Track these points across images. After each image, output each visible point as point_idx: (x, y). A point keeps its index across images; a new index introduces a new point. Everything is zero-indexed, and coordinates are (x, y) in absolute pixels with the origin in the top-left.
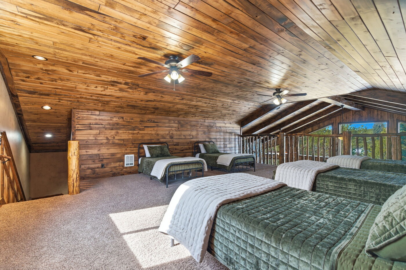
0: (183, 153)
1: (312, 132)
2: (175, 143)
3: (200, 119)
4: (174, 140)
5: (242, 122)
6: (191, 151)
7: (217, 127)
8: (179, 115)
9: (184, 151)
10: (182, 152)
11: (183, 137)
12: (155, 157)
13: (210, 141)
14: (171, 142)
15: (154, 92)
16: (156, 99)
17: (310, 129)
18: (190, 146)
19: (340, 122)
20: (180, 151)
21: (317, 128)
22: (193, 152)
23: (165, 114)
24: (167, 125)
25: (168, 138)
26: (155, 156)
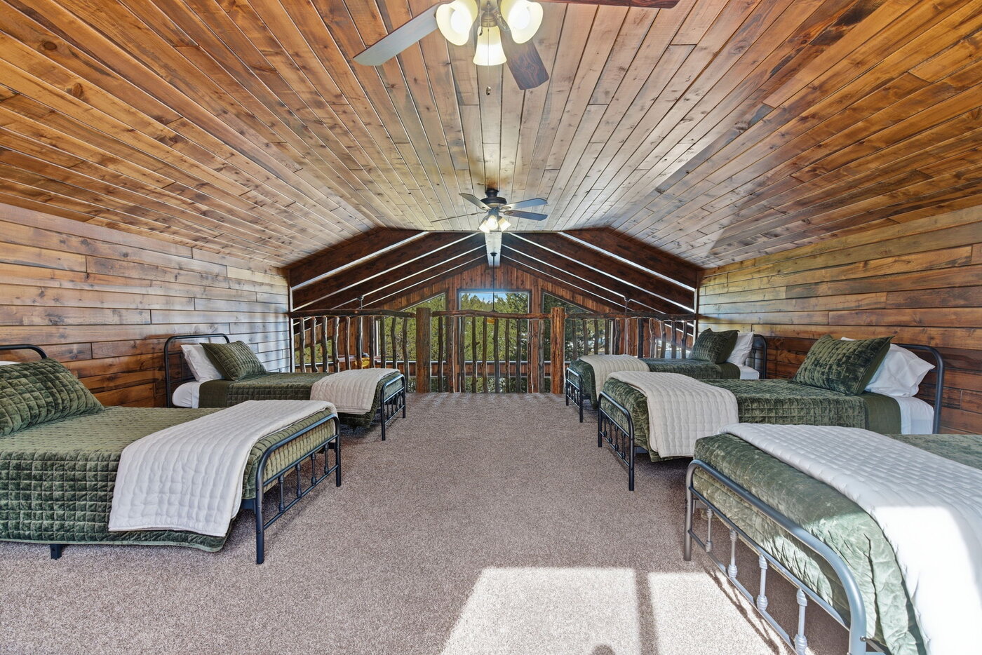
0: (116, 387)
1: (406, 306)
2: (75, 347)
3: (176, 243)
4: (69, 330)
5: (291, 270)
6: (149, 375)
7: (230, 279)
8: (98, 212)
9: (119, 382)
10: (112, 384)
11: (111, 318)
12: (20, 429)
13: (210, 332)
14: (55, 340)
15: (49, 47)
16: (27, 89)
17: (403, 301)
18: (144, 357)
19: (461, 287)
20: (103, 380)
21: (419, 298)
22: (154, 380)
23: (23, 192)
24: (27, 254)
25: (37, 320)
26: (18, 422)
